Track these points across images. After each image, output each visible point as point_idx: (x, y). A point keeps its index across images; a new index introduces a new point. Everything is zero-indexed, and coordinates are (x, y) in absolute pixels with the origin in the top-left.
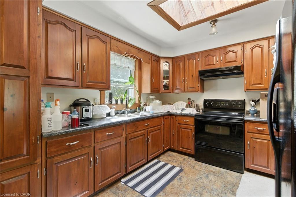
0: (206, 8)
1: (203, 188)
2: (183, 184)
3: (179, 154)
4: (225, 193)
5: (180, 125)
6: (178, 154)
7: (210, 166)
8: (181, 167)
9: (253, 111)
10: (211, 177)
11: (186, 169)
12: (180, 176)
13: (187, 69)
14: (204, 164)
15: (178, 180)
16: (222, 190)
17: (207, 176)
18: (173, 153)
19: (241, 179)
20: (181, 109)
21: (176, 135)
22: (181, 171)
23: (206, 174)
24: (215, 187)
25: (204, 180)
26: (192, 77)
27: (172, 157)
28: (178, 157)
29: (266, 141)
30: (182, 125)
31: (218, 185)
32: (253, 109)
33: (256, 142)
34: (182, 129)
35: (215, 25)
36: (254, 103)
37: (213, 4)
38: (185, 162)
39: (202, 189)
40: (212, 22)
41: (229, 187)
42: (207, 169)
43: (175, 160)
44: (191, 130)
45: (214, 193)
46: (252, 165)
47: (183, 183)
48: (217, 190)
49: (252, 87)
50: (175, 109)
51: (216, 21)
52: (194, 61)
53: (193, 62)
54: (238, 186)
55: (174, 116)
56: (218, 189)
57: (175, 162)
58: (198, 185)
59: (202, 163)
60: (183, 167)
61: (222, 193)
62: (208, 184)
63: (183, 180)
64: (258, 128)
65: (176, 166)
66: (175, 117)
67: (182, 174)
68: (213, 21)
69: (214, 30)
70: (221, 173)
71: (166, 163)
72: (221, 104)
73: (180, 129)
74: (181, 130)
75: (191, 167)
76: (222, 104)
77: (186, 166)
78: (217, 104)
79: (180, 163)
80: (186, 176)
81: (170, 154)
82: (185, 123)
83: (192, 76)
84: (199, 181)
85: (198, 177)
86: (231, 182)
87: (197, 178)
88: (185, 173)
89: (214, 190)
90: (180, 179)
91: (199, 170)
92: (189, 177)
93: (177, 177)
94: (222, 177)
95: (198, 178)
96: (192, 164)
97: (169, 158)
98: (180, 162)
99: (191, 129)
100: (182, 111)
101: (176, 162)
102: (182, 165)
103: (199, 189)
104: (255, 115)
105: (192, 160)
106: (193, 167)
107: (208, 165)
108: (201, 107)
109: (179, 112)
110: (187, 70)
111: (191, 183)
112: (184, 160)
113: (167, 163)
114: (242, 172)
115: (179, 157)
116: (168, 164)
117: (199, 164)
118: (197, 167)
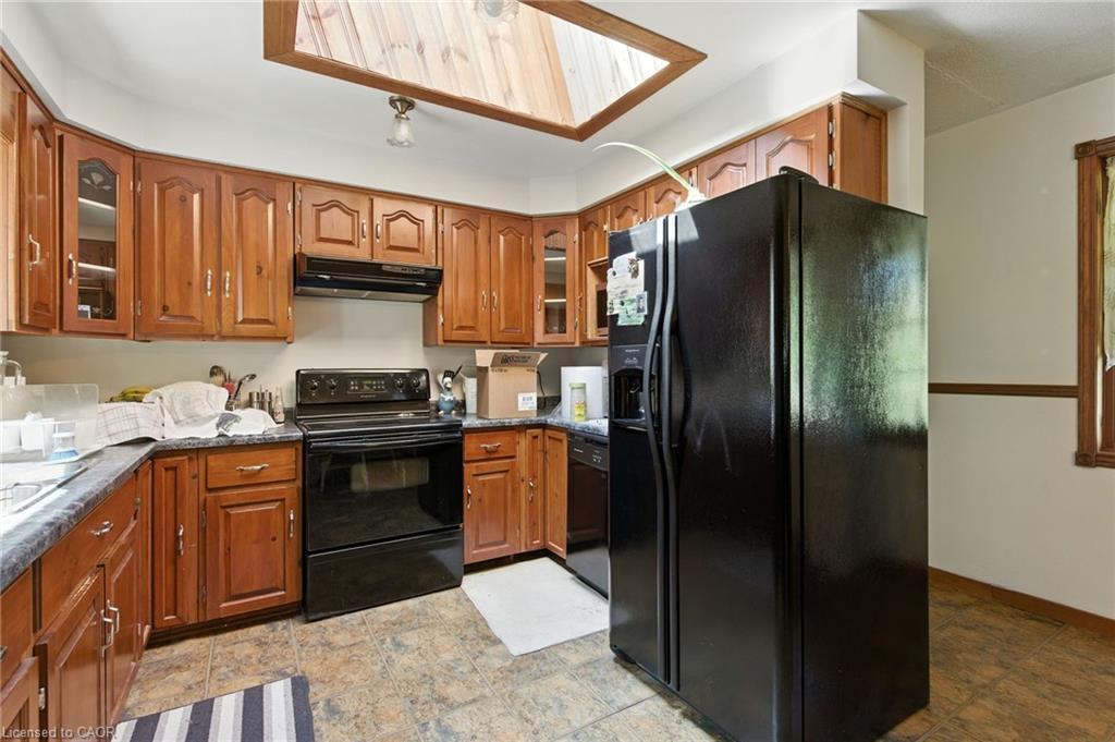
0: (400, 47)
1: (426, 683)
2: (365, 718)
3: (212, 638)
4: (481, 653)
5: (222, 494)
6: (207, 640)
7: (370, 610)
8: (281, 674)
9: (450, 401)
10: (411, 639)
11: (312, 669)
12: (321, 704)
13: (230, 230)
14: (346, 617)
15: (333, 722)
16: (468, 652)
17: (398, 645)
18: (169, 648)
19: (468, 600)
20: (212, 418)
21: (189, 549)
22: (300, 687)
23: (388, 640)
24: (446, 657)
25: (404, 660)
26: (259, 273)
27: (193, 665)
28: (219, 649)
29: (501, 476)
30: (228, 492)
31: (448, 647)
32: (448, 397)
33: (484, 483)
34: (233, 512)
35: (408, 119)
36: (448, 379)
37: (420, 48)
38: (275, 649)
39: (427, 686)
40: (398, 103)
41: (471, 632)
42: (376, 626)
43: (224, 670)
44: (278, 504)
45: (462, 672)
46: (475, 552)
47: (358, 716)
48: (460, 659)
49: (456, 335)
50: (168, 419)
51: (411, 105)
52: (270, 206)
53: (266, 211)
54: (483, 619)
55: (185, 458)
56: (459, 656)
57: (231, 675)
58: (404, 684)
59: (339, 618)
60: (289, 671)
61: (475, 659)
62: (424, 662)
63: (349, 705)
64: (488, 446)
65: (256, 684)
66: (190, 459)
67: (318, 694)
68: (402, 100)
69: (404, 131)
70: (418, 614)
71: (196, 705)
72: (361, 386)
73: (221, 513)
74: (228, 516)
75: (319, 653)
76: (366, 387)
77: (301, 659)
78: (347, 386)
79: (261, 667)
80: (340, 688)
81: (159, 661)
82: (251, 481)
83: (260, 270)
84: (396, 671)
85: (380, 665)
86: (461, 619)
87: (377, 668)
88: (323, 682)
89: (453, 664)
90: (332, 710)
91: (354, 644)
92: (352, 683)
93: (314, 713)
94: (431, 621)
95: (384, 667)
96: (313, 640)
97: (184, 677)
98: (254, 660)
99: (283, 500)
100: (218, 426)
101: (237, 671)
102: (279, 664)
103: (423, 693)
104: (454, 412)
105: (292, 629)
106: (327, 649)
107: (363, 612)
108: (280, 403)
109: (208, 432)
110: (231, 235)
111: (382, 694)
112: (261, 643)
113: (199, 700)
114: (456, 583)
115: (225, 646)
116: (212, 700)
117: (332, 626)
118: (341, 639)
